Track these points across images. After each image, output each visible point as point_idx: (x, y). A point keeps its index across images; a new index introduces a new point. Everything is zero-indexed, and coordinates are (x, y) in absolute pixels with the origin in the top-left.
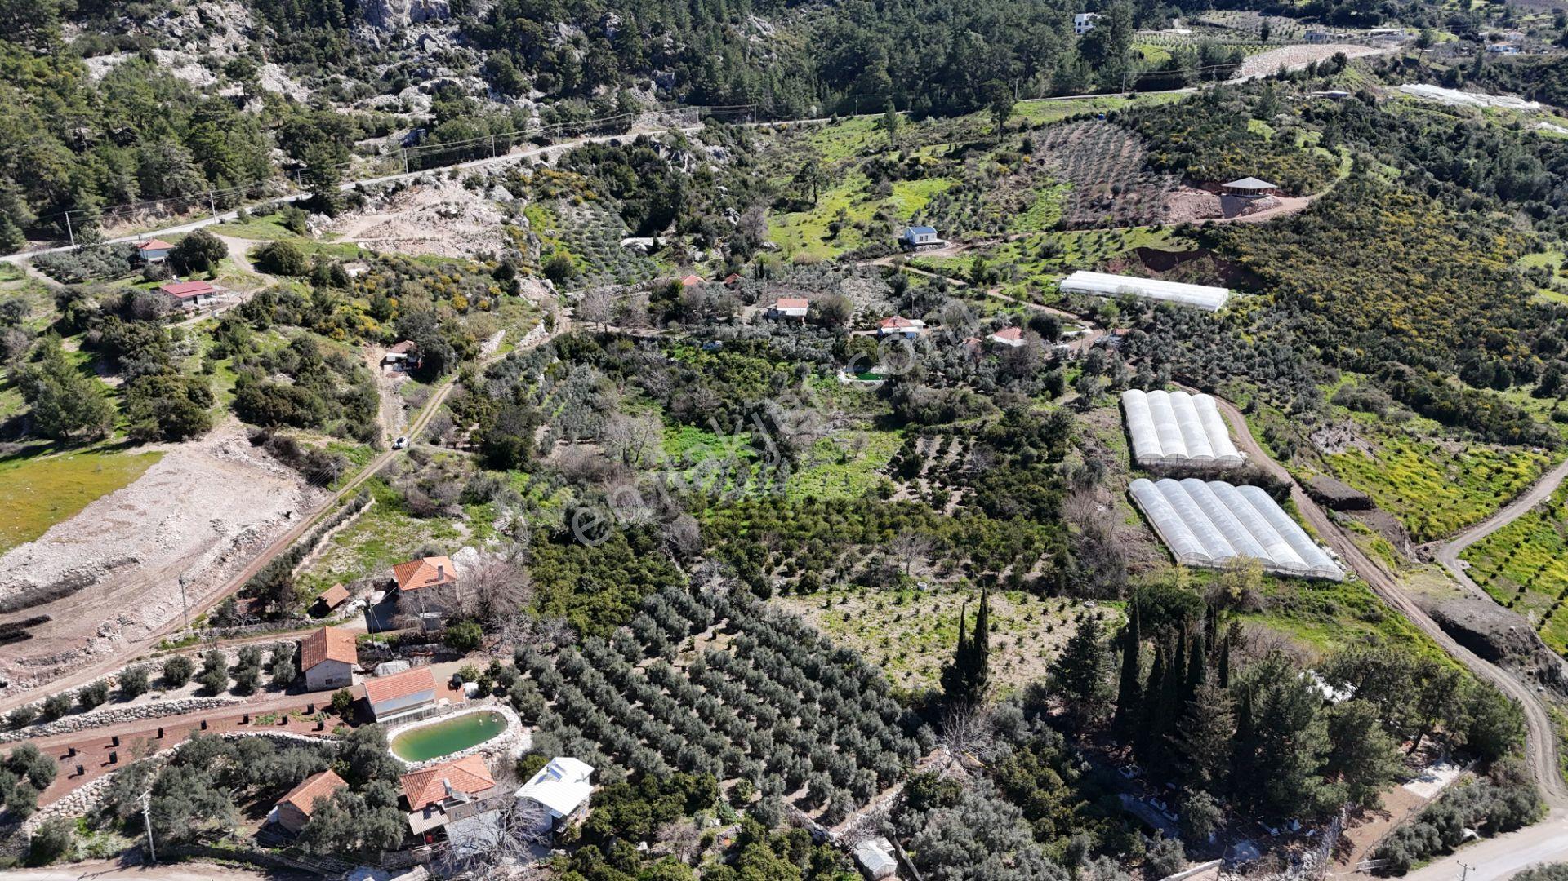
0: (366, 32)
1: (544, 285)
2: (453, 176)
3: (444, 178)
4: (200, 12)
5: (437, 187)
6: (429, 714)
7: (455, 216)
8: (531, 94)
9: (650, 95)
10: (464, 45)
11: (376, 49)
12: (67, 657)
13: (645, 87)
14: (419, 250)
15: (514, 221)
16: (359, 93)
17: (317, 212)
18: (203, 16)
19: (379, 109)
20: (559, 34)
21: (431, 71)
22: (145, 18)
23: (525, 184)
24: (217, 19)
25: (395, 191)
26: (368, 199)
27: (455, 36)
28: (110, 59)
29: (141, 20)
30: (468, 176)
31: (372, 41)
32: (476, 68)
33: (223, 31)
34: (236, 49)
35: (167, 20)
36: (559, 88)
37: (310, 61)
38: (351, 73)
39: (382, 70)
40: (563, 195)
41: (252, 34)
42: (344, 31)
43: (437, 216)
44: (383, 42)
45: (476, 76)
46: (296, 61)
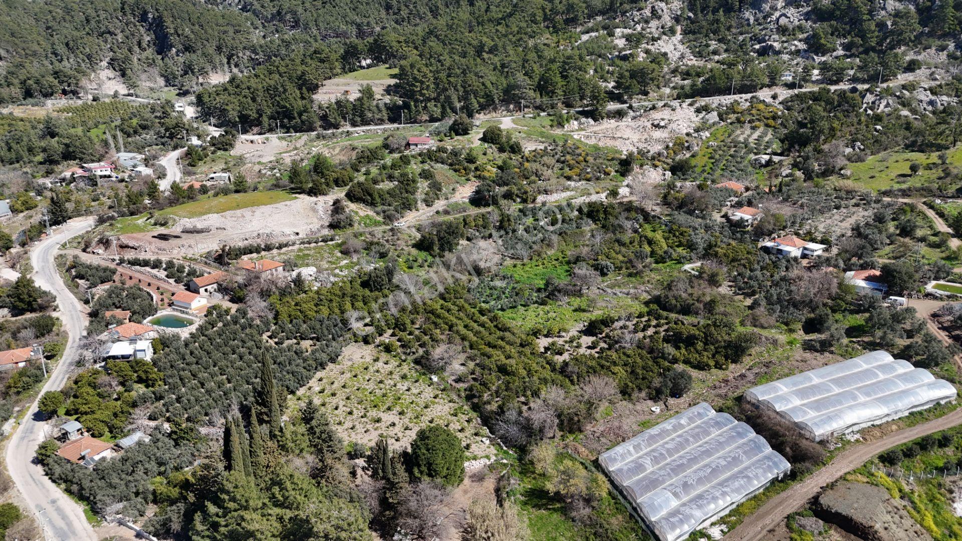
0: (748, 15)
1: (664, 175)
2: (691, 105)
3: (685, 105)
4: (653, 7)
5: (674, 110)
6: (187, 313)
7: (662, 127)
8: (835, 54)
9: (943, 56)
10: (807, 20)
11: (749, 25)
12: (164, 250)
13: (942, 48)
14: (610, 143)
15: (696, 135)
16: (715, 53)
17: (587, 117)
18: (653, 11)
19: (718, 62)
20: (884, 8)
21: (767, 38)
22: (626, 12)
23: (734, 112)
24: (660, 12)
25: (651, 109)
26: (631, 113)
27: (807, 14)
28: (593, 34)
29: (624, 13)
30: (703, 104)
31: (748, 20)
32: (805, 35)
33: (659, 18)
34: (663, 27)
35: (635, 13)
36: (861, 49)
37: (700, 33)
38: (720, 41)
39: (741, 38)
40: (749, 122)
41: (677, 19)
42: (733, 14)
43: (650, 126)
44: (756, 20)
45: (800, 41)
46: (694, 33)
